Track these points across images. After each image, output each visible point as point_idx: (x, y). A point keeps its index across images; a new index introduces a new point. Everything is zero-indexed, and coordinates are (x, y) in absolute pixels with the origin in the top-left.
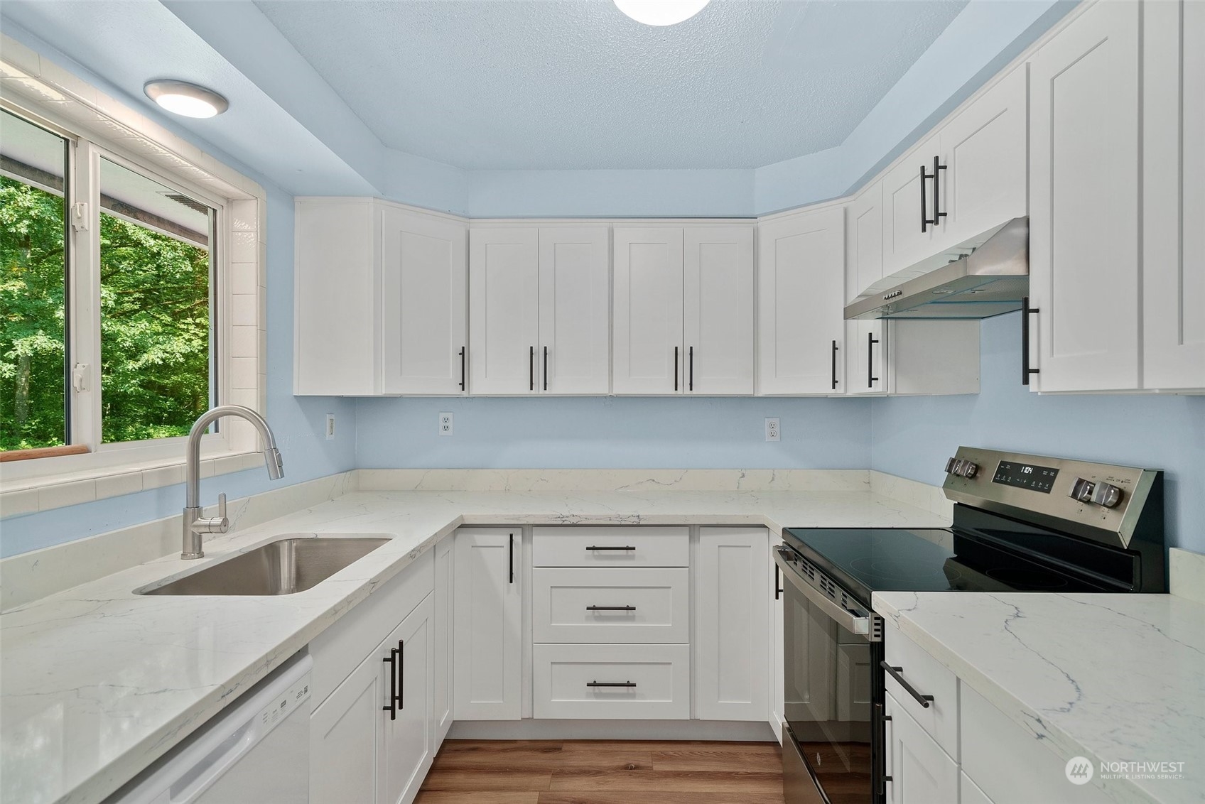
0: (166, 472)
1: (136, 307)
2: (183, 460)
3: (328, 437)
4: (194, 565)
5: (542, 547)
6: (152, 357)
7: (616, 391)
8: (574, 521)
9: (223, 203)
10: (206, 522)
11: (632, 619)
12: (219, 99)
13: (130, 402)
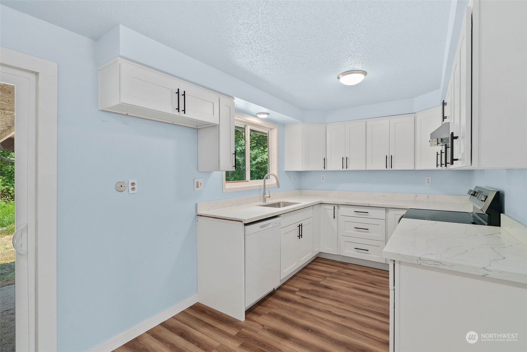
0: (260, 186)
1: (255, 145)
2: (263, 184)
3: (293, 181)
4: (265, 204)
5: (343, 211)
6: (259, 160)
7: (368, 169)
8: (351, 204)
9: (270, 130)
10: (266, 196)
11: (368, 232)
12: (268, 114)
13: (253, 173)
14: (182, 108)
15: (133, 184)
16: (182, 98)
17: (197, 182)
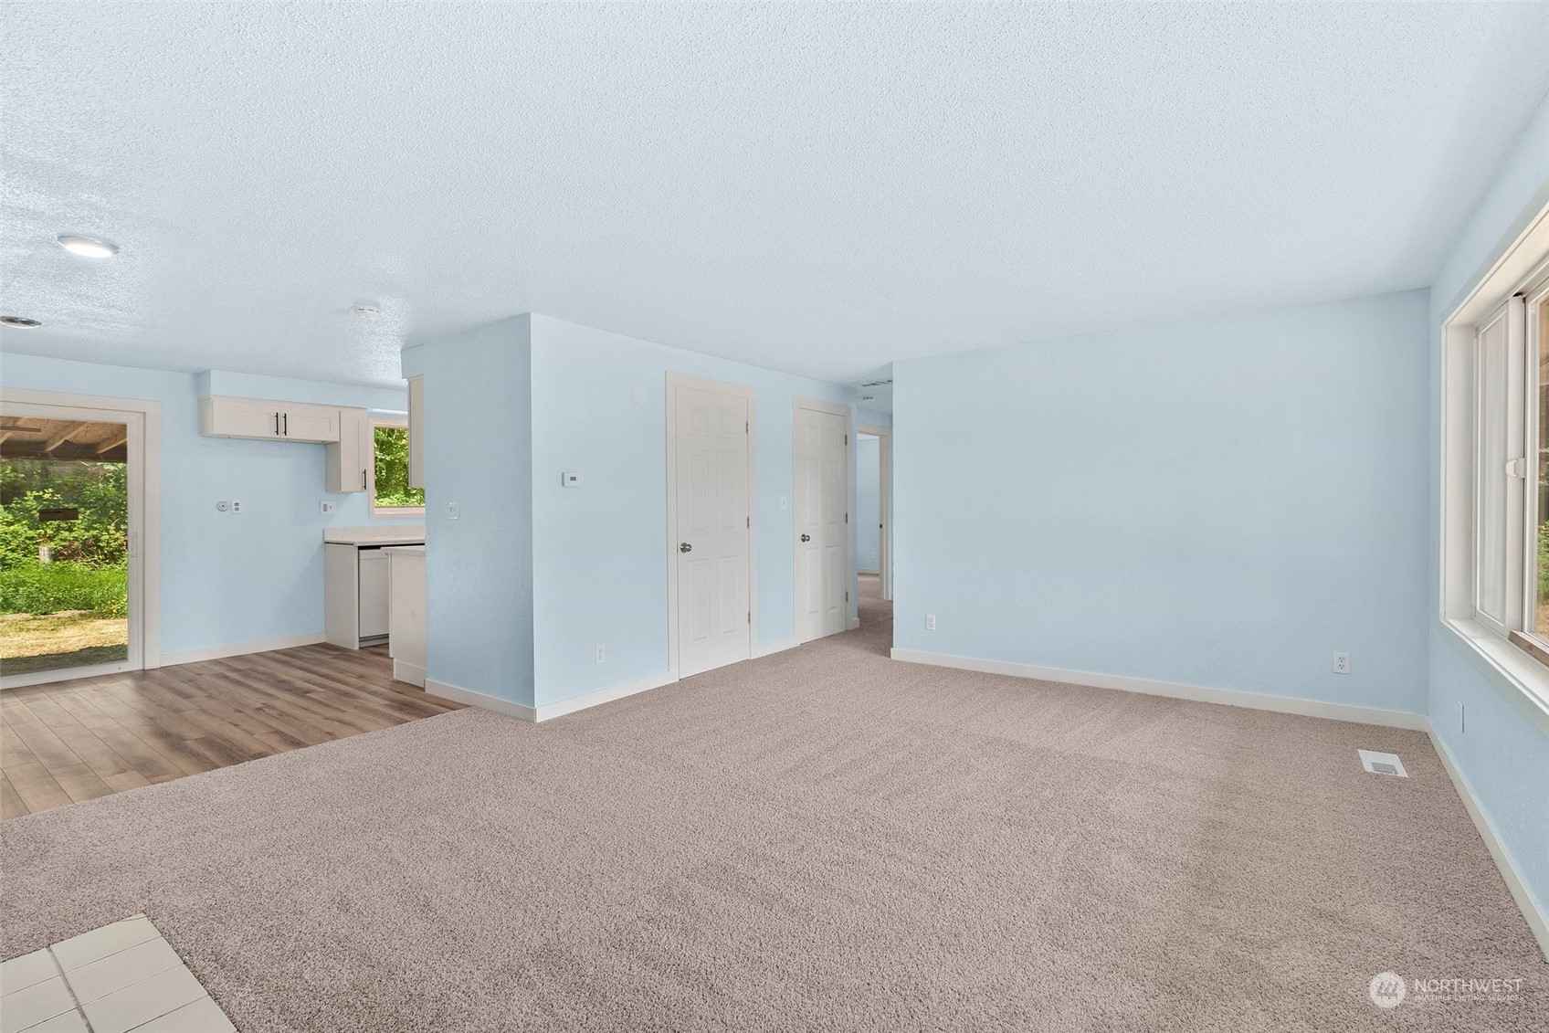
14: (282, 429)
15: (237, 504)
16: (281, 421)
17: (325, 506)
